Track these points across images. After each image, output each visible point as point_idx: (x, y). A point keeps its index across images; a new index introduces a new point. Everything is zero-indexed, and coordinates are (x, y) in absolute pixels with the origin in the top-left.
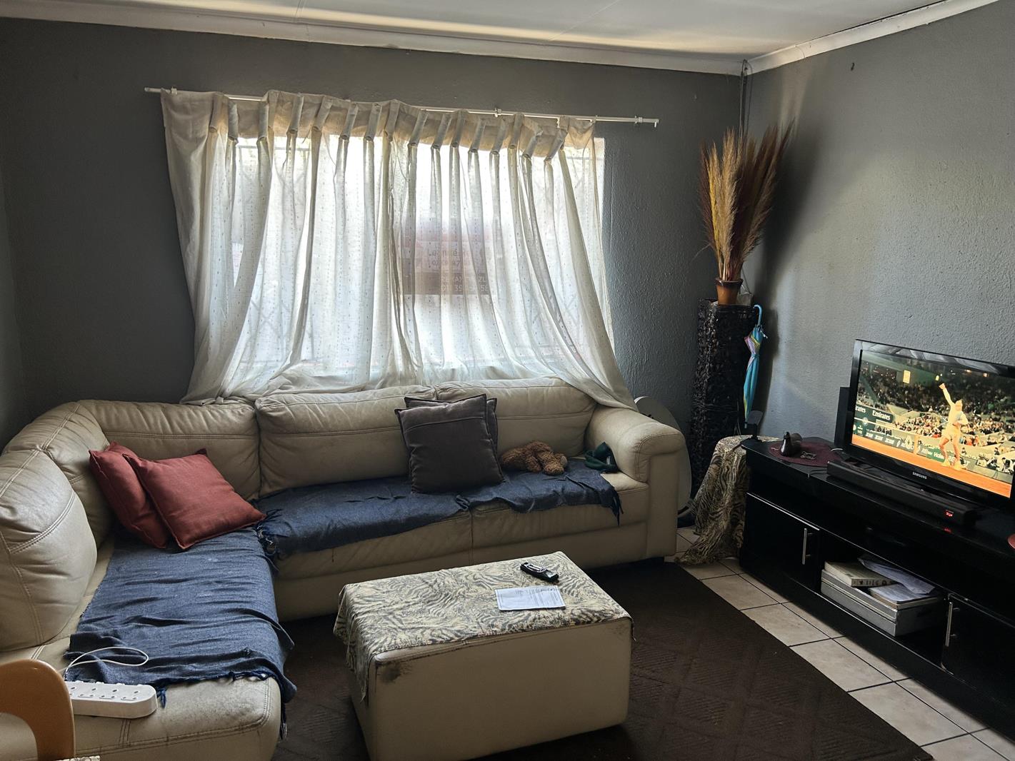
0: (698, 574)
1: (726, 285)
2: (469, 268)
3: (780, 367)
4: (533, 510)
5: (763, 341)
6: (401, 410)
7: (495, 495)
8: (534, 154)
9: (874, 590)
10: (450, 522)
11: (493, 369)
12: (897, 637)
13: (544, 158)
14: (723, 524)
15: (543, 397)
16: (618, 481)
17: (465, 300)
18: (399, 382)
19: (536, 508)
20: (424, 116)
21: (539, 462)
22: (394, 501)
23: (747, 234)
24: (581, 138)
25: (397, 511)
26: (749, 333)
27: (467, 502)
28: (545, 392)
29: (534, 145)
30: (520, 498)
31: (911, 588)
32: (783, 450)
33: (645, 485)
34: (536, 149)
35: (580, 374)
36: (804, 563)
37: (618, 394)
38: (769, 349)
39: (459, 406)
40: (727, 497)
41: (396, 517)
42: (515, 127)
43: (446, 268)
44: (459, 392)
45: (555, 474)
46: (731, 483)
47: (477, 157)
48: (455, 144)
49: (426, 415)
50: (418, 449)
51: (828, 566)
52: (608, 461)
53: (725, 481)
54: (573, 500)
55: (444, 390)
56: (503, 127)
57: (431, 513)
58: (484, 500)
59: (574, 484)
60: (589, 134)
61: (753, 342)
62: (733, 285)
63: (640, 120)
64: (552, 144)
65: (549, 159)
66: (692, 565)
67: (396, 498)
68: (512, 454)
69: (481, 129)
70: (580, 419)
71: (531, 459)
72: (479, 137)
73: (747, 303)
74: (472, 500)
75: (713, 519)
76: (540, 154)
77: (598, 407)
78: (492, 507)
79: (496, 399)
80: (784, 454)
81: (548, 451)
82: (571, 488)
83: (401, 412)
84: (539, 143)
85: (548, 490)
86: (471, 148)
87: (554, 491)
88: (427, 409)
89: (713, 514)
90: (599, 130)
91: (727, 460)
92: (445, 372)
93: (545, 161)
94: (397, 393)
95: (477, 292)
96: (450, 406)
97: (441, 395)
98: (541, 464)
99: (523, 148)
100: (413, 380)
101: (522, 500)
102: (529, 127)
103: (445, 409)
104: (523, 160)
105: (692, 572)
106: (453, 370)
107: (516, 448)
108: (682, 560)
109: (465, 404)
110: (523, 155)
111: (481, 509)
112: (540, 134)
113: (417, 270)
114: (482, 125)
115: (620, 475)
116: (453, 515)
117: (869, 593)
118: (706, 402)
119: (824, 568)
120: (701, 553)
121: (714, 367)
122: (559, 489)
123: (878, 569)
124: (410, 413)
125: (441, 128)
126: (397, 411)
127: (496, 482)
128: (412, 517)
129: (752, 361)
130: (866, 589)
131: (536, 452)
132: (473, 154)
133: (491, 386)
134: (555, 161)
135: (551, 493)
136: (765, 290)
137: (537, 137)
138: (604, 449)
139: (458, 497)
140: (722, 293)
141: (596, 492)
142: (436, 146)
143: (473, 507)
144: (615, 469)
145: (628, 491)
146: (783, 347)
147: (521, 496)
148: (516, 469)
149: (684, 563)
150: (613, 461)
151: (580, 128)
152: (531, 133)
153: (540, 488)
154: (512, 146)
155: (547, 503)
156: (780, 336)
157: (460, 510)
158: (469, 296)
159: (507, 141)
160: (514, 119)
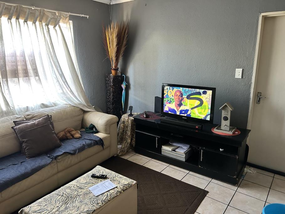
0: (126, 157)
1: (114, 69)
2: (29, 67)
3: (131, 92)
4: (78, 153)
5: (126, 85)
6: (14, 127)
7: (64, 152)
8: (50, 25)
9: (176, 150)
10: (49, 166)
11: (43, 104)
12: (186, 161)
13: (53, 26)
14: (129, 141)
15: (67, 112)
16: (101, 135)
17: (29, 79)
18: (5, 115)
19: (79, 152)
20: (4, 6)
21: (71, 135)
22: (21, 165)
23: (120, 54)
24: (65, 20)
25: (26, 168)
26: (122, 83)
27: (53, 157)
28: (67, 110)
29: (50, 21)
30: (72, 150)
31: (184, 148)
32: (145, 116)
33: (109, 135)
34: (50, 23)
35: (76, 101)
36: (157, 147)
37: (89, 107)
38: (128, 87)
39: (39, 121)
40: (129, 133)
41: (26, 171)
42: (41, 14)
43: (19, 68)
44: (35, 115)
45: (79, 138)
46: (129, 128)
47: (27, 23)
48: (17, 19)
49: (27, 127)
50: (27, 141)
51: (163, 146)
52: (94, 130)
53: (127, 128)
54: (90, 146)
55: (28, 115)
56: (37, 13)
57: (41, 165)
58: (60, 154)
59: (88, 140)
60: (68, 19)
61: (123, 86)
62: (116, 70)
63: (83, 15)
64: (56, 21)
65: (55, 27)
66: (122, 155)
67: (22, 163)
68: (62, 134)
69: (29, 13)
70: (80, 117)
71: (68, 135)
72: (28, 16)
73: (120, 74)
74: (55, 155)
75: (125, 140)
76: (51, 25)
77: (85, 112)
78: (63, 156)
79: (51, 116)
80: (146, 118)
81: (73, 130)
82: (88, 142)
83: (15, 128)
84: (51, 21)
85: (81, 144)
86: (25, 20)
87: (83, 144)
88: (26, 124)
89: (125, 138)
90: (71, 18)
91: (127, 122)
92: (24, 108)
93: (54, 27)
94: (8, 120)
95: (33, 76)
96: (36, 122)
97: (28, 118)
98: (72, 136)
99: (45, 22)
100: (12, 113)
101: (73, 150)
102: (47, 14)
103: (34, 123)
104: (45, 26)
105: (123, 157)
106: (27, 107)
107: (62, 131)
108: (120, 155)
109: (42, 120)
110: (46, 24)
111: (59, 158)
112: (52, 17)
113: (7, 69)
114: (29, 11)
115: (100, 133)
116: (50, 163)
117: (175, 151)
118: (112, 105)
119: (162, 147)
120: (124, 151)
121: (114, 95)
122: (84, 143)
123: (175, 144)
124: (19, 128)
125: (11, 11)
126: (12, 128)
127: (59, 146)
128: (34, 169)
129: (124, 92)
130: (174, 151)
131: (69, 132)
132: (25, 23)
133: (47, 111)
134: (57, 27)
135: (82, 145)
136: (124, 70)
137: (51, 18)
138: (92, 126)
139: (48, 155)
140: (113, 72)
141: (96, 141)
142: (10, 18)
143: (56, 158)
144: (97, 132)
145: (105, 138)
146: (132, 86)
147: (73, 149)
148: (64, 139)
149: (120, 156)
150: (96, 129)
151: (65, 16)
152: (48, 17)
153: (78, 144)
154: (40, 21)
155: (82, 149)
156: (130, 83)
157: (52, 160)
158: (30, 78)
159: (38, 19)
160: (41, 11)
